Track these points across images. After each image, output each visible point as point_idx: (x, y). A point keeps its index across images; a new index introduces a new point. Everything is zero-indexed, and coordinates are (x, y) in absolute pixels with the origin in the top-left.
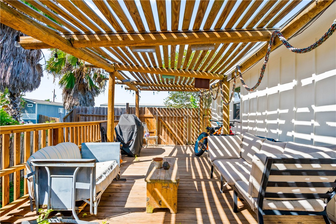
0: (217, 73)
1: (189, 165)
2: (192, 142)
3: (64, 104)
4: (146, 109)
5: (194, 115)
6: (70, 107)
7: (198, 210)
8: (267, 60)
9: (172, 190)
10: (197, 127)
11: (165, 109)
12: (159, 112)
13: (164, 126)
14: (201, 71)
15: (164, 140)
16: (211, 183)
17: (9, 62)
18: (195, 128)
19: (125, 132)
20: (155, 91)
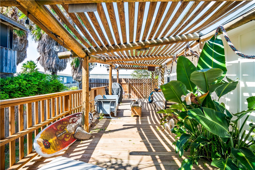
0: (158, 64)
1: (145, 106)
2: (148, 97)
3: (73, 76)
4: (123, 79)
5: (148, 82)
6: (76, 78)
7: (148, 117)
8: (172, 65)
9: (140, 109)
10: (150, 89)
11: (133, 79)
12: (130, 81)
13: (132, 88)
14: (151, 63)
15: (132, 96)
16: (154, 111)
17: (54, 56)
18: (149, 89)
19: (115, 91)
20: (127, 70)
